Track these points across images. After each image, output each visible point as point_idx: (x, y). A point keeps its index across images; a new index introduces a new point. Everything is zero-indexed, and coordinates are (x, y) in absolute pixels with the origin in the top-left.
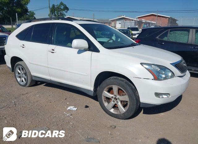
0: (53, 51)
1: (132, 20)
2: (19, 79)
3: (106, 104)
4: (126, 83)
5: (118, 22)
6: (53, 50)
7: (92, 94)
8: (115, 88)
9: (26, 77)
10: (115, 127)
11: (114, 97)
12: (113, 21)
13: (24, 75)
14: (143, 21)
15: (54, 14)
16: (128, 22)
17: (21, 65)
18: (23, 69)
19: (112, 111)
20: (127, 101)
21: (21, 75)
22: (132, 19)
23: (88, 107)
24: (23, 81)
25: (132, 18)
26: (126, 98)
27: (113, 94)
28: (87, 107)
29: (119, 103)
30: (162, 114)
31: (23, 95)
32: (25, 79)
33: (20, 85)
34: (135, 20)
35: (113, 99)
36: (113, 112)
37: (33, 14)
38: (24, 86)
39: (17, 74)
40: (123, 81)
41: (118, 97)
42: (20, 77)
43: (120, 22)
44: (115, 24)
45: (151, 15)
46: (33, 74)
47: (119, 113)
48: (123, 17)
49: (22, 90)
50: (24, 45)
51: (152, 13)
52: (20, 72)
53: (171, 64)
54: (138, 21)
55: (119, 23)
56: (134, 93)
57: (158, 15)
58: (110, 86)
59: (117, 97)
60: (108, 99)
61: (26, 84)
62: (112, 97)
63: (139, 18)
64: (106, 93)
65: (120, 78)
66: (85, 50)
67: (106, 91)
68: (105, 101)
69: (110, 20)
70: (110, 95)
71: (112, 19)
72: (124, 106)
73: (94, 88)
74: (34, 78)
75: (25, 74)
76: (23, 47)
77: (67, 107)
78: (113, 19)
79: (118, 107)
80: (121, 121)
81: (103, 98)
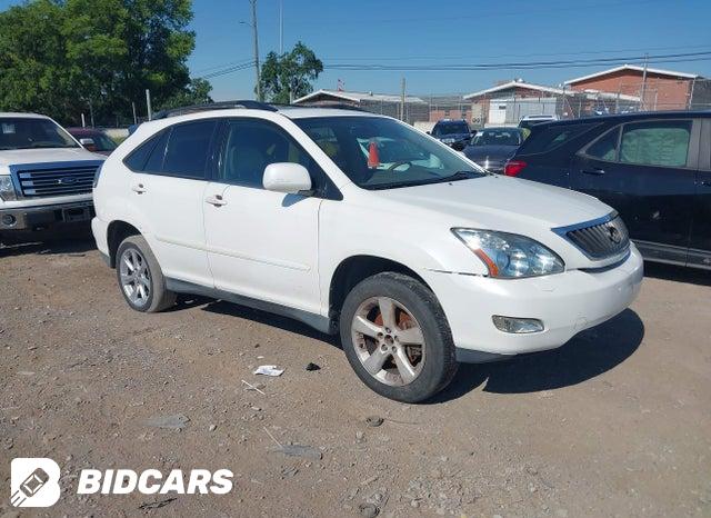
0: (220, 202)
1: (548, 95)
2: (129, 290)
3: (364, 356)
4: (415, 289)
5: (494, 105)
6: (219, 198)
7: (325, 328)
8: (386, 307)
9: (148, 284)
10: (381, 421)
11: (385, 333)
12: (475, 100)
13: (143, 277)
14: (589, 97)
15: (272, 85)
16: (531, 102)
17: (136, 248)
18: (140, 259)
19: (381, 376)
20: (420, 346)
21: (135, 277)
22: (546, 89)
23: (317, 368)
24: (140, 296)
25: (549, 87)
26: (415, 335)
27: (380, 324)
28: (313, 367)
29: (400, 353)
30: (544, 393)
31: (135, 333)
32: (146, 289)
33: (132, 306)
34: (556, 95)
35: (382, 341)
36: (385, 382)
37: (204, 88)
38: (144, 309)
39: (124, 275)
40: (405, 283)
41: (395, 332)
42: (132, 283)
43: (502, 101)
44: (486, 111)
45: (621, 71)
46: (168, 271)
47: (400, 384)
48: (513, 84)
49: (134, 322)
50: (141, 186)
51: (626, 66)
52: (132, 268)
53: (554, 230)
54: (569, 97)
55: (501, 108)
56: (437, 319)
57: (649, 70)
58: (373, 300)
59: (392, 335)
60: (370, 342)
61: (149, 303)
62: (381, 334)
63: (573, 84)
64: (362, 324)
65: (398, 276)
66: (303, 195)
67: (363, 316)
68: (361, 346)
69: (465, 97)
70: (373, 329)
71: (471, 96)
72: (414, 362)
73: (331, 309)
74: (169, 286)
75: (146, 273)
76: (140, 192)
77: (256, 368)
78: (475, 94)
79: (395, 366)
80: (406, 407)
81: (355, 339)
